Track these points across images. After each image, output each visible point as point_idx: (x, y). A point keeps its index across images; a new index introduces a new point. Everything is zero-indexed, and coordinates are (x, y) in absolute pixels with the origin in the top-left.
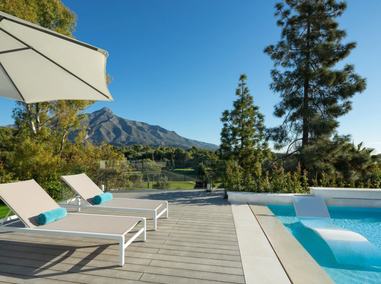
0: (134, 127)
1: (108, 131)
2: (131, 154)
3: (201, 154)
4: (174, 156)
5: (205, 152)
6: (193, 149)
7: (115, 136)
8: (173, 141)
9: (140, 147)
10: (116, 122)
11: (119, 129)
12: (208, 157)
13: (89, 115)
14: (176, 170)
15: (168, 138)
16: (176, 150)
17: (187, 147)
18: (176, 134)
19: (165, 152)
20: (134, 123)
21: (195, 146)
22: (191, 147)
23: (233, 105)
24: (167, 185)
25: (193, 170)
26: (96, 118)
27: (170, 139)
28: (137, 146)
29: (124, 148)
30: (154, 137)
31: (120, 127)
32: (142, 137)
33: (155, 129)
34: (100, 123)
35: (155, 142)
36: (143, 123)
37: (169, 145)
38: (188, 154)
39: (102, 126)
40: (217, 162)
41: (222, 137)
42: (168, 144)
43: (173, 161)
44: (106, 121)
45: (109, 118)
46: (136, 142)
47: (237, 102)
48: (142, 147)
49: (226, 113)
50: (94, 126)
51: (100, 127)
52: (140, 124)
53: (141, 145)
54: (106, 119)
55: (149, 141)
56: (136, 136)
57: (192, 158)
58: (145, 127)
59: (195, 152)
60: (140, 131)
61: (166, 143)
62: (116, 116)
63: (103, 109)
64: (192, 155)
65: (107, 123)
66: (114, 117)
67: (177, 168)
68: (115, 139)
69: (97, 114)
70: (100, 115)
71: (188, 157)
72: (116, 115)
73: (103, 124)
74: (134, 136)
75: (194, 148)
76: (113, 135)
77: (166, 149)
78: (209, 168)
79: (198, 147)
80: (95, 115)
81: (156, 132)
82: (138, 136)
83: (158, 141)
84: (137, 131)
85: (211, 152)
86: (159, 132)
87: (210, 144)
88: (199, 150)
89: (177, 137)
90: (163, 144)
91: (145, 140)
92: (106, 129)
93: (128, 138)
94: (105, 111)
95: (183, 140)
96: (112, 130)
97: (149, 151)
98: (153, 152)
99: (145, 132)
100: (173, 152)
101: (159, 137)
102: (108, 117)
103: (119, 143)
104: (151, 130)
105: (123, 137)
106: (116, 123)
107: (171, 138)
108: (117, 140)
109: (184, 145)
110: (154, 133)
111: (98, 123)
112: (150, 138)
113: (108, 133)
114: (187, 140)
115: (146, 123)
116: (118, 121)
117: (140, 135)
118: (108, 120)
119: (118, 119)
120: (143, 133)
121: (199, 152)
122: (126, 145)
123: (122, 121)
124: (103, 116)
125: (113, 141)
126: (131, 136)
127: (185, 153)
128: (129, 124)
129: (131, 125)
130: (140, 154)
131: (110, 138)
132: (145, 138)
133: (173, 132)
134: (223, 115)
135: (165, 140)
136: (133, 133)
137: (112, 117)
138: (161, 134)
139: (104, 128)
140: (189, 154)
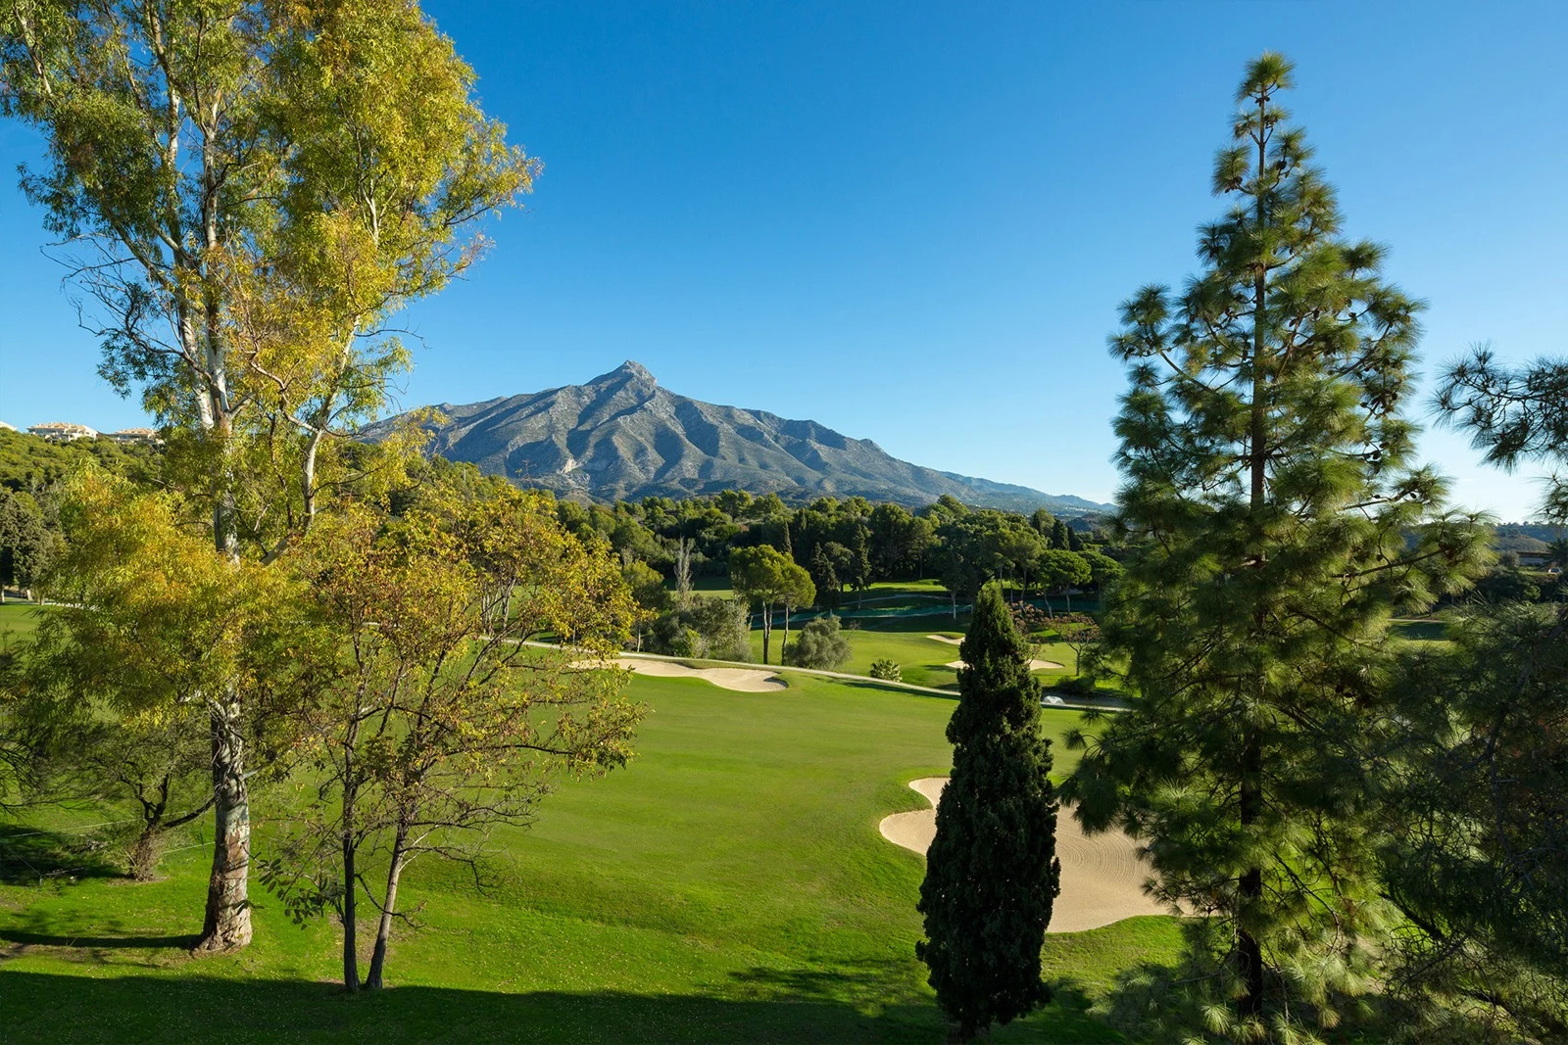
0: (726, 428)
1: (639, 444)
2: (710, 525)
3: (972, 529)
4: (869, 533)
5: (993, 520)
6: (943, 508)
7: (660, 461)
8: (865, 475)
9: (742, 498)
10: (664, 413)
11: (675, 437)
12: (1002, 536)
13: (578, 391)
14: (874, 586)
15: (847, 468)
16: (877, 511)
17: (921, 499)
18: (878, 450)
19: (833, 519)
20: (727, 413)
21: (950, 495)
22: (934, 499)
23: (1196, 246)
24: (838, 647)
25: (941, 588)
26: (601, 400)
27: (855, 471)
28: (731, 498)
29: (690, 504)
30: (795, 462)
31: (679, 430)
32: (753, 463)
33: (799, 435)
34: (613, 418)
35: (800, 480)
36: (756, 414)
37: (849, 493)
38: (921, 527)
39: (618, 425)
40: (1044, 559)
41: (1128, 445)
42: (847, 488)
43: (865, 552)
44: (631, 411)
45: (642, 399)
46: (732, 484)
47: (1226, 229)
48: (752, 501)
49: (1148, 305)
50: (592, 430)
51: (611, 432)
52: (747, 416)
53: (747, 494)
54: (634, 402)
55: (778, 479)
56: (732, 459)
57: (937, 541)
58: (765, 426)
59: (949, 518)
60: (747, 443)
61: (839, 483)
62: (664, 392)
63: (624, 367)
64: (939, 532)
65: (636, 416)
66: (658, 393)
67: (880, 579)
68: (660, 472)
69: (604, 386)
70: (612, 390)
71: (923, 538)
72: (666, 387)
73: (620, 420)
74: (727, 461)
75: (945, 501)
76: (654, 458)
77: (839, 508)
78: (1007, 584)
79: (961, 498)
80: (598, 392)
81: (803, 445)
82: (742, 460)
83: (813, 476)
84: (735, 442)
85: (1014, 520)
86: (816, 445)
87: (1010, 486)
88: (966, 512)
89: (880, 463)
90: (829, 486)
91: (763, 474)
92: (630, 437)
93: (705, 469)
94: (631, 376)
95: (905, 473)
96: (651, 439)
97: (774, 516)
98: (791, 519)
99: (766, 444)
100: (866, 519)
101: (815, 462)
102: (638, 393)
103: (675, 485)
104: (785, 438)
105: (690, 463)
106: (664, 416)
107: (858, 465)
108: (668, 475)
109: (909, 492)
110: (798, 449)
111: (606, 418)
112: (783, 467)
113: (639, 452)
114: (918, 473)
115: (767, 415)
116: (672, 410)
117: (748, 457)
118: (640, 406)
119: (673, 403)
120: (757, 450)
121: (967, 520)
122: (700, 492)
123: (684, 408)
124: (621, 393)
125: (655, 479)
126: (717, 461)
127: (912, 524)
128: (711, 420)
129: (716, 423)
130: (741, 525)
131: (644, 468)
132: (764, 466)
133: (867, 443)
134: (1127, 320)
135: (839, 475)
136: (722, 451)
137: (652, 396)
138: (824, 452)
139: (625, 433)
140: (928, 525)
